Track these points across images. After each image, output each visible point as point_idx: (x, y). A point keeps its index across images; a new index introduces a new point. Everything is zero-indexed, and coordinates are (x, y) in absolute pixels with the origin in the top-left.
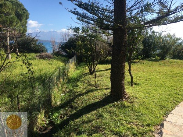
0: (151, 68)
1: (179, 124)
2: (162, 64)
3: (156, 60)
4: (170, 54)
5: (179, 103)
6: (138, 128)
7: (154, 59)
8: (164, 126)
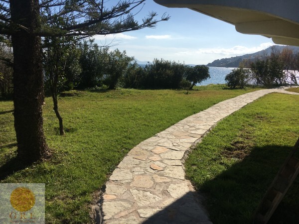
0: (94, 102)
1: (127, 181)
2: (111, 96)
3: (103, 91)
4: (120, 81)
5: (130, 150)
6: (65, 203)
7: (100, 88)
8: (106, 189)
